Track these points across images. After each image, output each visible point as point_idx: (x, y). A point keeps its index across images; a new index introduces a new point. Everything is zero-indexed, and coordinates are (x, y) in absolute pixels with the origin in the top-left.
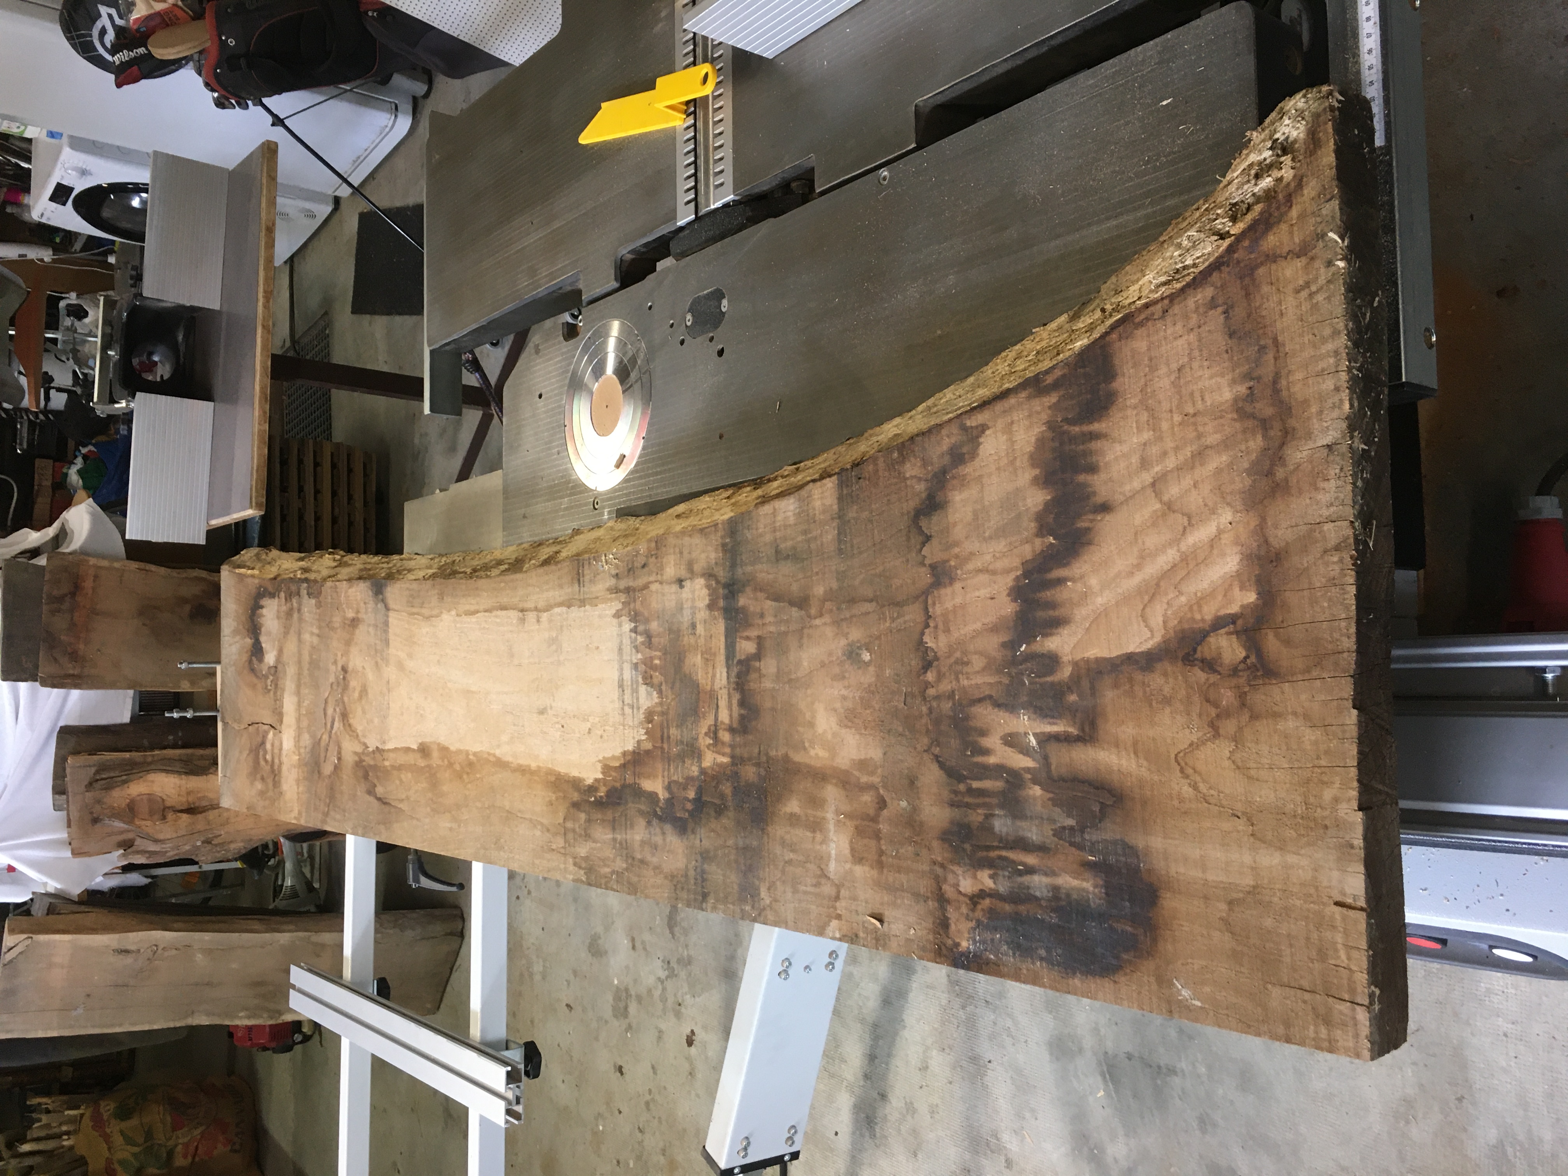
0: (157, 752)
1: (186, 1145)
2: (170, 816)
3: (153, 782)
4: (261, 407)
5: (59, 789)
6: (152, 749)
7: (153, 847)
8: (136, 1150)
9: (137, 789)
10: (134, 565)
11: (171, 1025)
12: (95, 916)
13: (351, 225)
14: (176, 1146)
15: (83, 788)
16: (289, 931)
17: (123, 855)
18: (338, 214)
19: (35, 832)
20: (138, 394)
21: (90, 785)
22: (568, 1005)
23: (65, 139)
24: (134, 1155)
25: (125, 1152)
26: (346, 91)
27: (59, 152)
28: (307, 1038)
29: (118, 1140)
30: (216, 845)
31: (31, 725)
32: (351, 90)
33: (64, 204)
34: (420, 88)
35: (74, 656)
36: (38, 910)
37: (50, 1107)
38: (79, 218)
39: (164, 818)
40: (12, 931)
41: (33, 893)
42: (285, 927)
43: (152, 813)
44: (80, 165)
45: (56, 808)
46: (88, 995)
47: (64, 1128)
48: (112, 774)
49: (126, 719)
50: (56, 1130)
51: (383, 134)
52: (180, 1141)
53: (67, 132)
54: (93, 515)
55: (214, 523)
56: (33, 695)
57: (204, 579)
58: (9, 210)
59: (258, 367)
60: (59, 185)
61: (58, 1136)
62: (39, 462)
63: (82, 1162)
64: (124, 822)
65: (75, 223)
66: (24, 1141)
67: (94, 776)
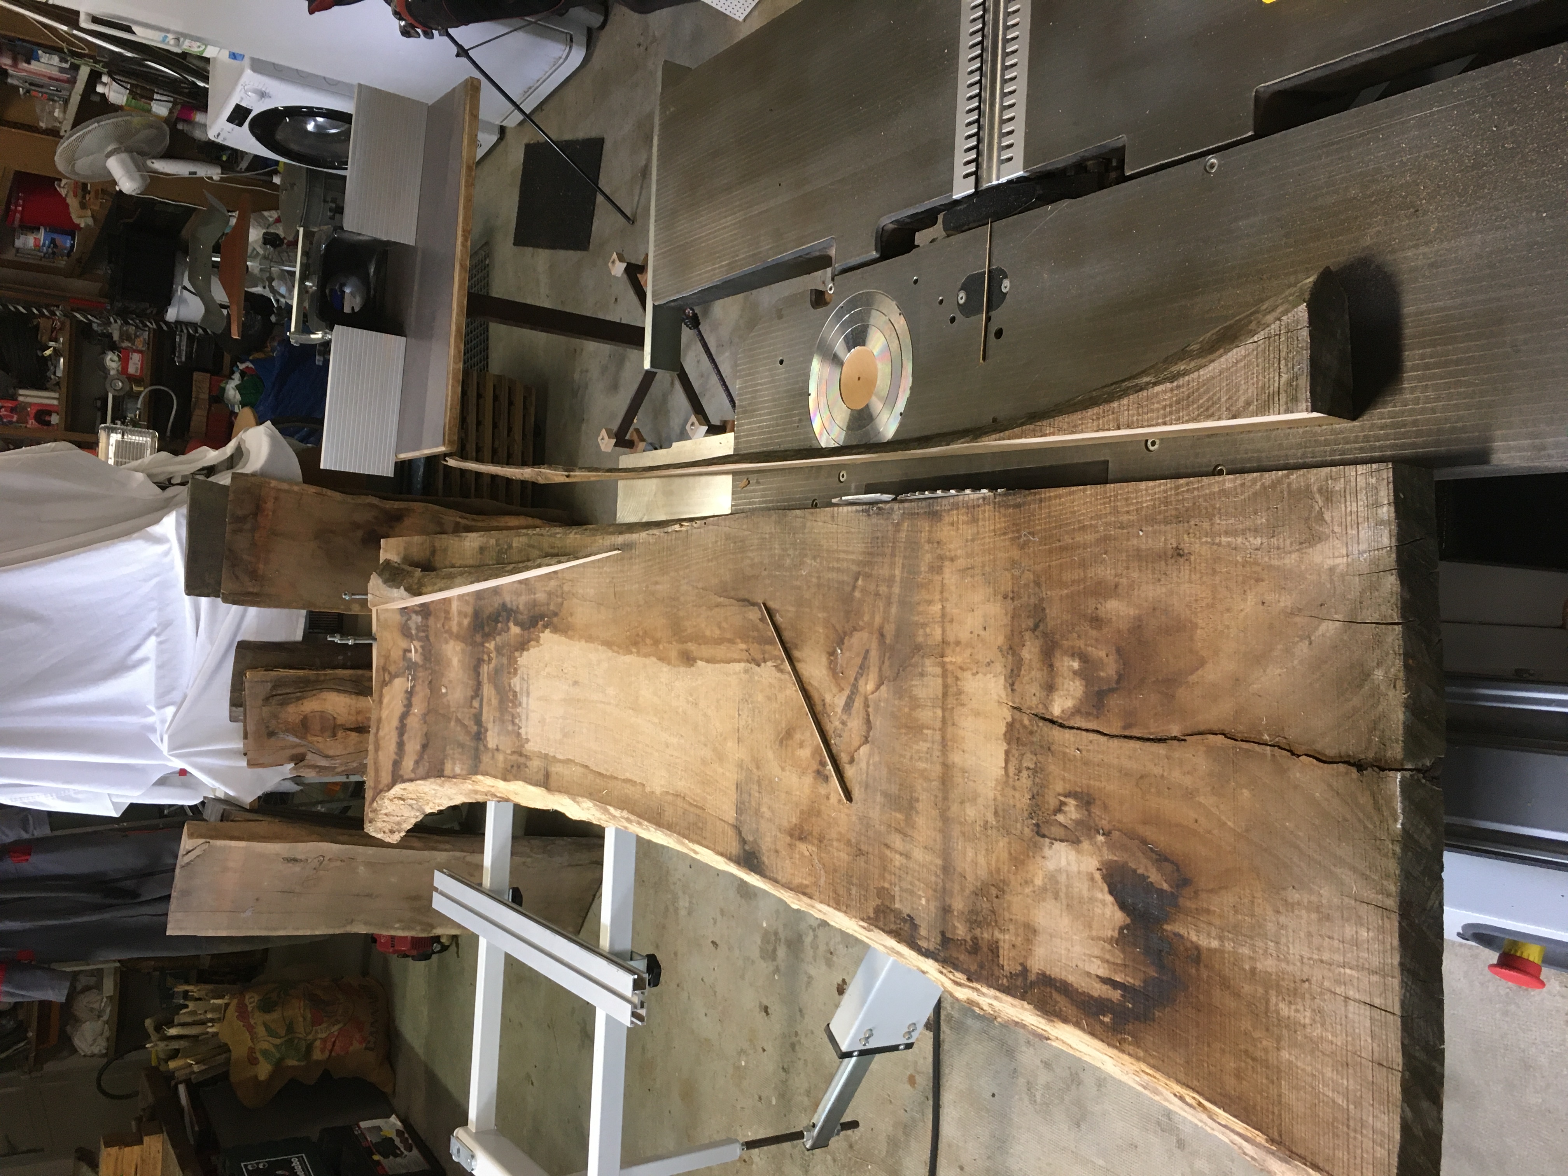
0: (329, 672)
1: (324, 1040)
2: (340, 734)
3: (325, 700)
4: (457, 347)
5: (236, 701)
6: (324, 668)
7: (323, 763)
8: (278, 1041)
9: (311, 705)
10: (312, 489)
11: (331, 932)
12: (265, 825)
13: (516, 156)
14: (316, 1039)
15: (260, 702)
16: (446, 850)
17: (293, 769)
18: (503, 143)
19: (211, 741)
20: (335, 326)
21: (267, 700)
22: (713, 942)
23: (247, 61)
24: (276, 1046)
25: (267, 1043)
27: (239, 73)
28: (445, 948)
29: (261, 1031)
31: (211, 639)
33: (240, 124)
34: (595, 20)
35: (254, 575)
36: (211, 814)
37: (197, 995)
38: (254, 140)
39: (334, 735)
40: (191, 836)
41: (204, 797)
42: (442, 846)
43: (323, 730)
44: (260, 87)
45: (233, 719)
46: (257, 900)
47: (209, 1016)
48: (288, 691)
49: (299, 636)
50: (202, 1017)
51: (557, 65)
52: (320, 1036)
53: (249, 53)
54: (272, 438)
55: (403, 456)
56: (213, 610)
57: (376, 506)
58: (180, 126)
59: (455, 306)
60: (238, 107)
61: (203, 1023)
62: (197, 375)
63: (225, 1049)
64: (297, 737)
65: (250, 145)
66: (171, 1024)
67: (270, 691)
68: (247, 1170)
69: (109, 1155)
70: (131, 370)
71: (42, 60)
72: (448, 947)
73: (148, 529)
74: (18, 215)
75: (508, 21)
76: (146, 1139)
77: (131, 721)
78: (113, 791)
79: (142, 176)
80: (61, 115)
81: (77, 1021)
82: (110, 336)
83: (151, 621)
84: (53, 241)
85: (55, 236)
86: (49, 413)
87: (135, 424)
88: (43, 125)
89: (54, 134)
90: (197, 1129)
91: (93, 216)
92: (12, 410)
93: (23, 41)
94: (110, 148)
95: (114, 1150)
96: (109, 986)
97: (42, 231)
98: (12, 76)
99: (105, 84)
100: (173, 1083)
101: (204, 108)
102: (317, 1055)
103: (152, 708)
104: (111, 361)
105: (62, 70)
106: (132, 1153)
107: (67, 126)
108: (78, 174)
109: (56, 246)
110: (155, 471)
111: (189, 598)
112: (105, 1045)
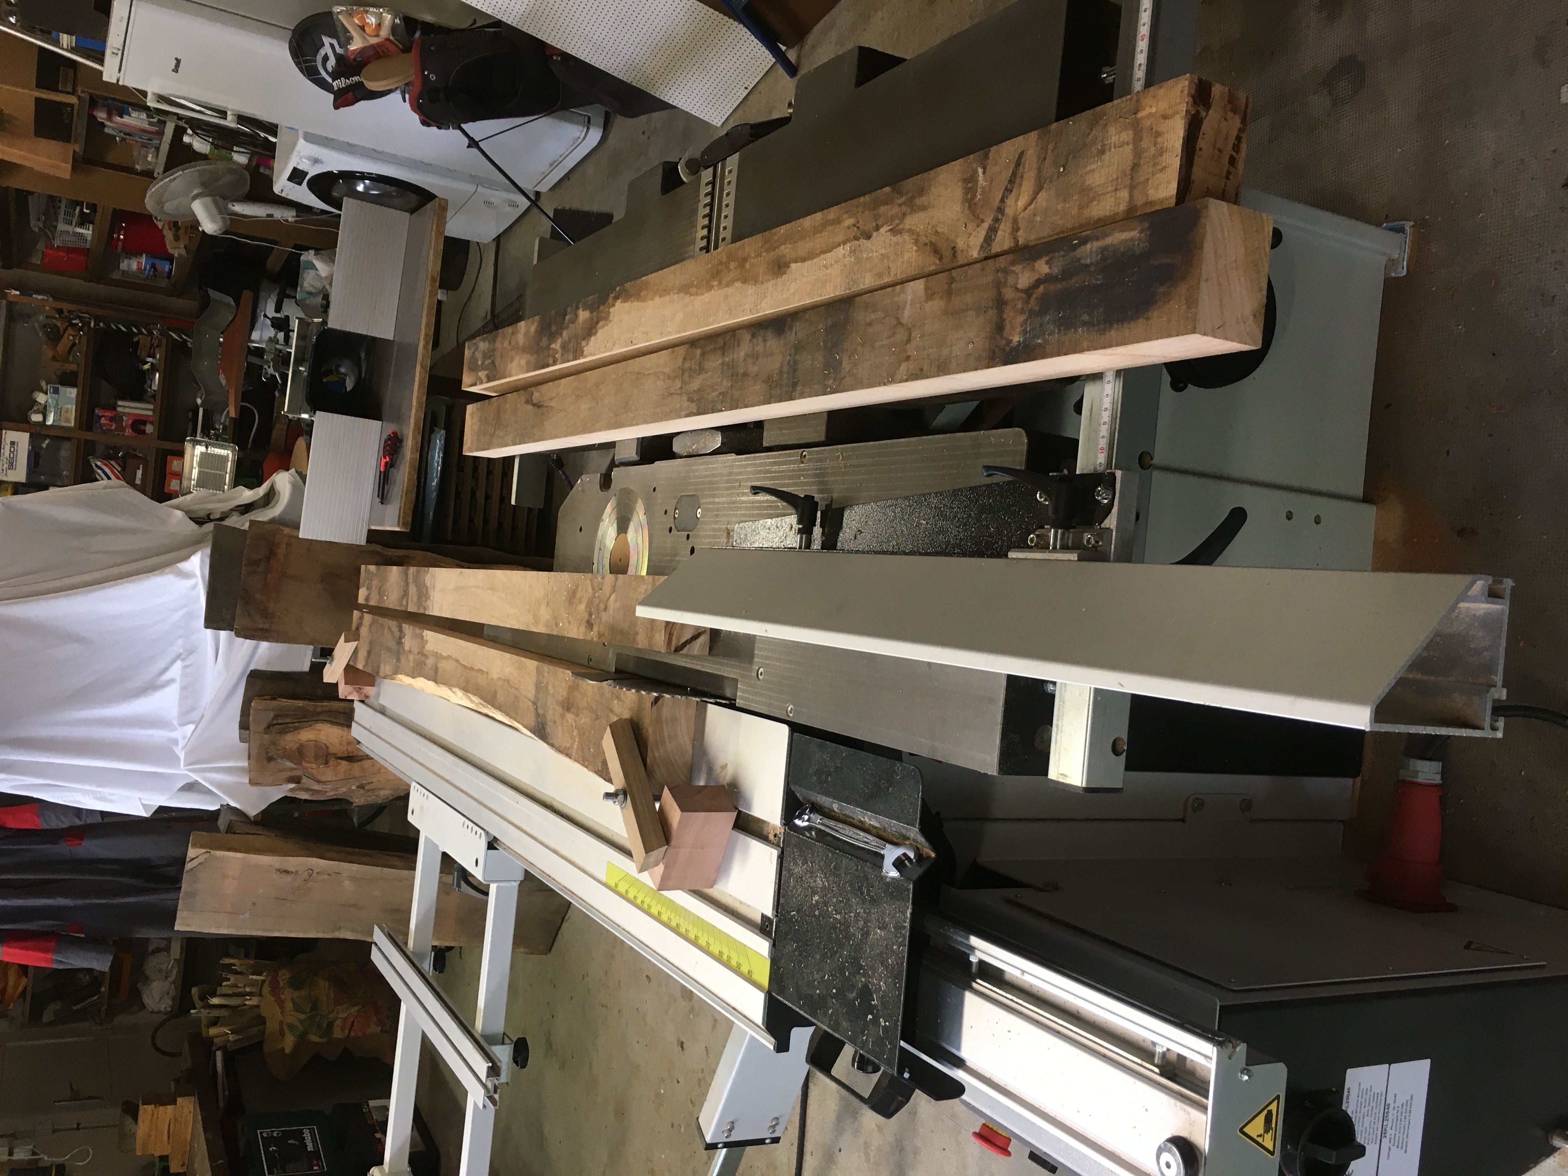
0: (325, 703)
1: (344, 1020)
2: (332, 762)
3: (320, 730)
5: (244, 725)
6: (322, 700)
7: (317, 787)
8: (303, 1016)
9: (306, 735)
11: (319, 936)
12: (265, 838)
13: (546, 219)
14: (336, 1019)
15: (261, 729)
17: (292, 789)
19: (225, 758)
20: (319, 410)
21: (268, 728)
23: (301, 134)
24: (301, 1021)
25: (294, 1018)
27: (296, 141)
29: (289, 1007)
30: (368, 791)
31: (227, 666)
33: (300, 184)
35: (266, 614)
36: (222, 823)
37: (239, 970)
38: (312, 196)
39: (327, 763)
40: (194, 846)
41: (222, 805)
43: (316, 758)
44: (313, 155)
45: (242, 740)
46: (254, 904)
47: (248, 990)
48: (287, 721)
49: (305, 668)
50: (241, 990)
51: (576, 143)
52: (340, 1016)
54: (294, 486)
56: (230, 643)
57: (379, 553)
58: (262, 170)
60: (295, 169)
61: (242, 995)
63: (261, 1021)
64: (293, 762)
65: (309, 198)
66: (214, 994)
67: (273, 719)
68: (262, 1137)
69: (146, 1112)
71: (133, 115)
73: (179, 565)
74: (120, 244)
76: (180, 1100)
77: (159, 735)
78: (142, 796)
79: (224, 219)
80: (154, 160)
81: (147, 980)
83: (178, 647)
84: (153, 266)
85: (153, 260)
86: (144, 423)
87: (217, 437)
88: (138, 167)
89: (149, 175)
90: (226, 1093)
91: (185, 247)
92: (112, 419)
93: (114, 99)
94: (195, 192)
95: (149, 1108)
96: (176, 949)
97: (144, 256)
98: (109, 127)
99: (191, 137)
100: (213, 1049)
101: (272, 163)
102: (338, 1034)
103: (175, 723)
105: (150, 124)
106: (167, 1112)
107: (159, 170)
108: (166, 214)
109: (155, 270)
110: (196, 508)
111: (209, 631)
112: (171, 1003)
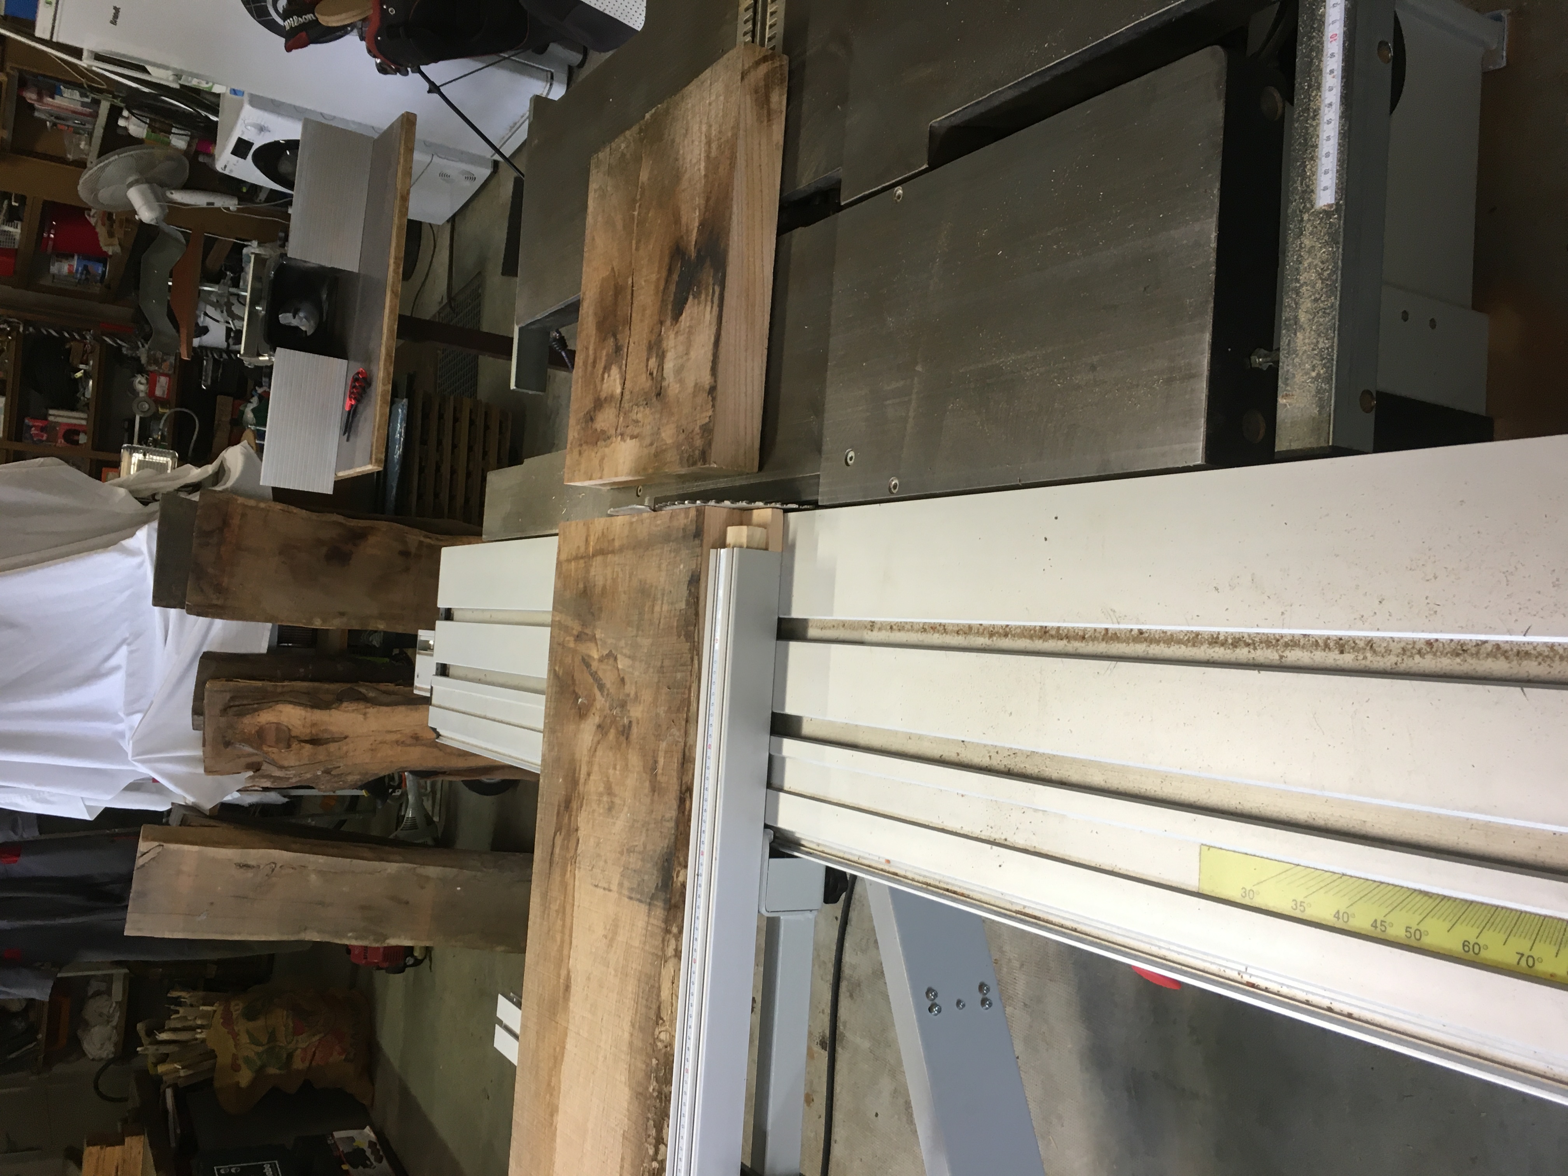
0: (286, 683)
1: (305, 1050)
2: (295, 745)
3: (281, 712)
5: (197, 711)
6: (283, 680)
7: (277, 773)
8: (260, 1049)
9: (266, 717)
10: (279, 506)
11: (285, 938)
12: (223, 830)
13: (506, 190)
14: (296, 1049)
15: (218, 712)
16: (398, 862)
17: (252, 776)
18: (495, 176)
19: (175, 748)
20: (278, 349)
21: (225, 711)
23: (246, 98)
24: (258, 1054)
25: (250, 1051)
26: (505, 58)
27: (240, 107)
28: (418, 962)
29: (244, 1039)
30: (335, 776)
31: (178, 648)
32: (508, 58)
33: (245, 158)
34: (575, 58)
35: (220, 589)
36: (174, 820)
37: (188, 1002)
38: (259, 172)
39: (289, 746)
40: (146, 839)
41: (173, 804)
42: (392, 857)
43: (278, 741)
44: (259, 122)
45: (195, 727)
46: (212, 904)
47: (199, 1022)
48: (245, 702)
49: (264, 649)
50: (192, 1023)
52: (301, 1045)
53: (248, 90)
54: (246, 456)
55: (343, 474)
56: (181, 622)
57: (341, 524)
58: (201, 159)
59: (385, 330)
60: (240, 141)
61: (193, 1029)
62: (220, 399)
63: (212, 1055)
64: (252, 747)
65: (255, 176)
66: (162, 1030)
67: (229, 701)
68: (219, 1173)
69: (91, 1154)
70: (158, 392)
71: (65, 95)
72: (421, 961)
73: (123, 542)
74: (51, 243)
75: (485, 58)
76: (127, 1140)
77: (104, 728)
78: (86, 794)
79: (161, 206)
80: (87, 147)
81: (87, 1025)
82: (138, 359)
83: (123, 631)
84: (85, 268)
85: (85, 262)
86: (77, 433)
87: (156, 443)
88: (70, 157)
90: (178, 1131)
91: (120, 244)
92: (42, 429)
93: (45, 76)
94: (131, 179)
95: (95, 1149)
96: (118, 991)
97: (76, 257)
98: (39, 110)
99: (127, 118)
100: (162, 1087)
101: (214, 141)
102: (298, 1064)
104: (140, 384)
105: (84, 104)
106: (114, 1153)
107: (92, 157)
108: (103, 204)
109: (88, 272)
110: (139, 487)
111: (157, 609)
112: (113, 1049)
